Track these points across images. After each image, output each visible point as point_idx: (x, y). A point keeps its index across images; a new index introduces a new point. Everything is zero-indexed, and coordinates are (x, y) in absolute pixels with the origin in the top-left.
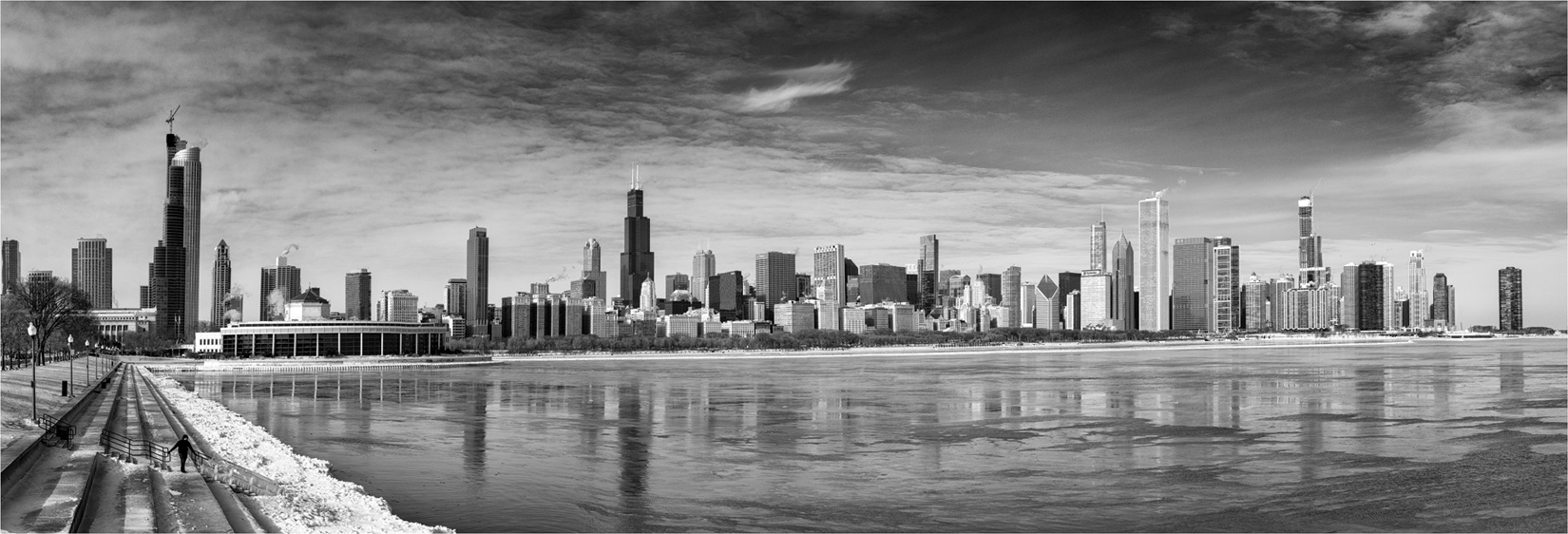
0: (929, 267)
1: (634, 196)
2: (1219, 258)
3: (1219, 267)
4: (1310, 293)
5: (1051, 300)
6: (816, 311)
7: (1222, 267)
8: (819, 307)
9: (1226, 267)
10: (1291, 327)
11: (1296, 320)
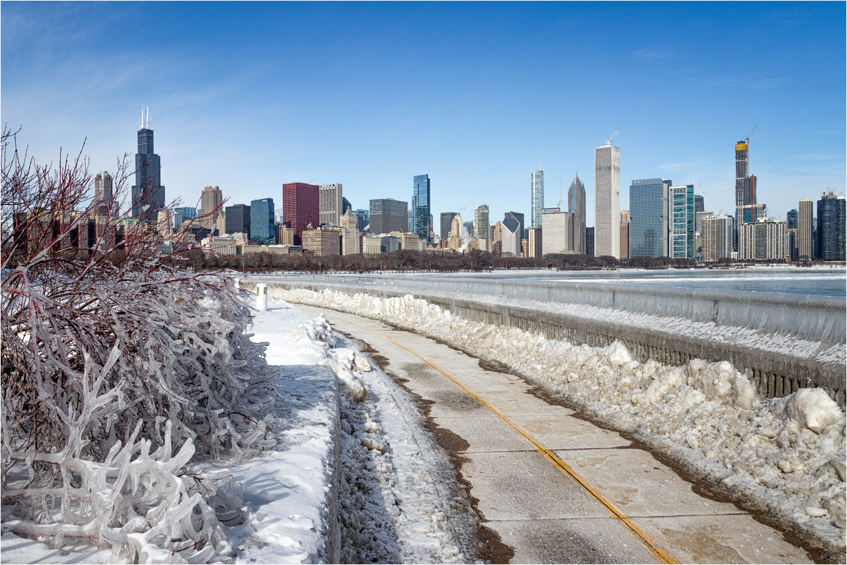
0: (422, 203)
1: (145, 135)
2: (675, 196)
3: (675, 204)
4: (768, 227)
5: (514, 233)
6: (341, 237)
7: (678, 204)
8: (344, 234)
9: (682, 204)
10: (748, 257)
11: (754, 252)
